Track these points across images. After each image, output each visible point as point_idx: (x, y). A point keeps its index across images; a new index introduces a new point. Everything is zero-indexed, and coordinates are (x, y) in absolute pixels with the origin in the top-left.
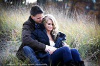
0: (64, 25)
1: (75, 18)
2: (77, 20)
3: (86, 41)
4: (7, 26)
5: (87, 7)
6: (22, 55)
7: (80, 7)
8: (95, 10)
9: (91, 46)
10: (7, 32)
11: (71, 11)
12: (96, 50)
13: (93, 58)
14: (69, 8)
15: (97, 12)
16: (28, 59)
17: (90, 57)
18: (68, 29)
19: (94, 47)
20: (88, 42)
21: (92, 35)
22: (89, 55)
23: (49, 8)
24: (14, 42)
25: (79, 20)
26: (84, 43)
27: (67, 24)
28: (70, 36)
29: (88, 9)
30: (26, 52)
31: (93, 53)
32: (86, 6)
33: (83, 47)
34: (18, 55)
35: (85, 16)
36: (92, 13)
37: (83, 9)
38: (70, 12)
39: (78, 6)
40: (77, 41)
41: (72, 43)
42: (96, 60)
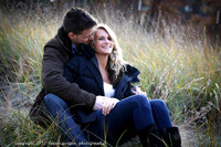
0: (136, 48)
1: (160, 32)
2: (163, 36)
3: (183, 83)
4: (9, 48)
5: (187, 9)
6: (41, 114)
7: (171, 9)
8: (203, 15)
9: (195, 94)
10: (9, 62)
11: (152, 16)
12: (206, 104)
13: (198, 122)
14: (146, 9)
15: (208, 20)
16: (55, 123)
17: (193, 119)
18: (144, 56)
19: (202, 96)
20: (189, 86)
21: (196, 69)
22: (190, 115)
23: (102, 8)
24: (25, 84)
25: (168, 37)
26: (179, 89)
27: (142, 46)
28: (148, 73)
29: (189, 13)
30: (50, 108)
31: (198, 110)
32: (185, 5)
33: (178, 97)
34: (33, 114)
35: (183, 28)
36: (198, 22)
37: (176, 11)
38: (149, 19)
39: (168, 5)
40: (164, 84)
41: (153, 88)
42: (205, 126)
